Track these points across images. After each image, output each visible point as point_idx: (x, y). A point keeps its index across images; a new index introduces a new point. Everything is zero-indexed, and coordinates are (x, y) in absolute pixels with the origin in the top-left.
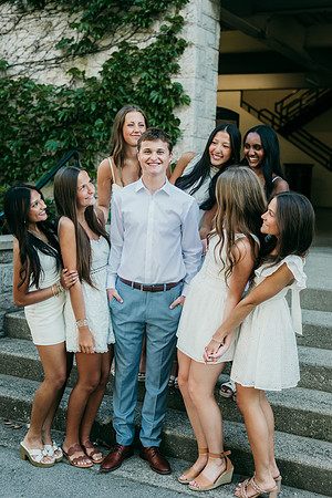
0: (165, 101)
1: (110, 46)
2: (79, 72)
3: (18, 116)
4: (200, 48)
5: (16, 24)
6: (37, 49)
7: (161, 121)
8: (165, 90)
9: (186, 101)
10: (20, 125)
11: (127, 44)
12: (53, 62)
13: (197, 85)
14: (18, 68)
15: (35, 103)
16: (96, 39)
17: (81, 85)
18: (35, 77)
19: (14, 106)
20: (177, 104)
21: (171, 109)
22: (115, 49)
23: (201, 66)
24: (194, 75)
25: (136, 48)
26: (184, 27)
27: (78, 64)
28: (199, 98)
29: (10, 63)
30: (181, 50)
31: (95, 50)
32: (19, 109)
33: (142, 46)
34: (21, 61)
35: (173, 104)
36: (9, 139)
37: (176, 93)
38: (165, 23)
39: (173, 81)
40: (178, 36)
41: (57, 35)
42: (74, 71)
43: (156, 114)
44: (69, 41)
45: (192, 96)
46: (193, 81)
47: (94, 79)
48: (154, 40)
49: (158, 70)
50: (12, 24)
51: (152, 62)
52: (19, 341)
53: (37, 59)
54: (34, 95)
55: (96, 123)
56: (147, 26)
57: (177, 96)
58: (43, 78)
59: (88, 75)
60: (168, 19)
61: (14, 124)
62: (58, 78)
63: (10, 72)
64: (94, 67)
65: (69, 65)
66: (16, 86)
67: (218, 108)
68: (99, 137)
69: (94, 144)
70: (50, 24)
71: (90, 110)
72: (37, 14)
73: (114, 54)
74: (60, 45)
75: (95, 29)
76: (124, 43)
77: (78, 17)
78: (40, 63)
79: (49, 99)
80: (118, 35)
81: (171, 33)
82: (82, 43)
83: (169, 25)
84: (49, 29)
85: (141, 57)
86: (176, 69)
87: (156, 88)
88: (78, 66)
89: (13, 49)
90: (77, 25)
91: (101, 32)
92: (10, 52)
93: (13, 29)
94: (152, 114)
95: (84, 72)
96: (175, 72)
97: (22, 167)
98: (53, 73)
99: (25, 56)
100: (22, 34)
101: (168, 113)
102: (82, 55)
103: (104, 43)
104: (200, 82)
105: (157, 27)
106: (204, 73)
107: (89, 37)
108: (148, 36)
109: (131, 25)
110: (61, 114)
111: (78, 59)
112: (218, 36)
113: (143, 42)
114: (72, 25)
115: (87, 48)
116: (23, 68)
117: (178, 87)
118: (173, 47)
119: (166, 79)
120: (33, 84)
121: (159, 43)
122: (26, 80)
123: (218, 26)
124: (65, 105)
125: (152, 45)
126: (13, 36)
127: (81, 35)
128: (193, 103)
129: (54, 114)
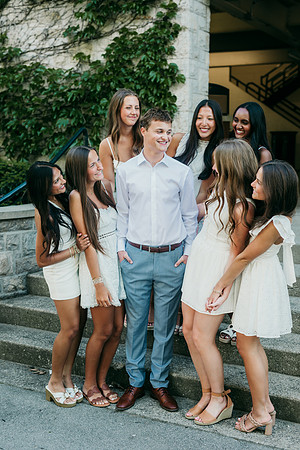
0: (163, 80)
1: (112, 32)
2: (85, 57)
3: (31, 98)
4: (192, 31)
5: (27, 15)
6: (47, 37)
7: (159, 98)
8: (162, 71)
9: (182, 79)
10: (34, 106)
11: (127, 30)
12: (61, 48)
13: (190, 65)
14: (30, 55)
15: (46, 85)
16: (99, 26)
17: (86, 68)
18: (45, 62)
19: (28, 89)
20: (173, 83)
21: (168, 87)
22: (117, 35)
23: (194, 47)
24: (188, 56)
25: (136, 33)
26: (178, 13)
27: (83, 49)
28: (193, 76)
29: (23, 50)
30: (175, 34)
31: (99, 36)
32: (32, 91)
33: (140, 31)
34: (32, 48)
35: (170, 82)
36: (24, 118)
37: (172, 72)
38: (161, 10)
39: (169, 62)
40: (173, 21)
41: (64, 24)
42: (80, 56)
43: (155, 92)
44: (75, 29)
45: (187, 75)
46: (187, 62)
47: (98, 62)
48: (151, 25)
49: (155, 53)
50: (24, 15)
51: (150, 45)
52: (40, 298)
53: (47, 46)
54: (45, 78)
55: (102, 102)
56: (145, 13)
57: (174, 76)
58: (52, 62)
59: (93, 59)
60: (163, 6)
61: (28, 105)
62: (66, 63)
63: (23, 58)
64: (98, 51)
65: (76, 50)
66: (29, 70)
67: (210, 85)
68: (104, 115)
69: (100, 120)
70: (57, 13)
71: (96, 90)
72: (46, 5)
73: (116, 39)
74: (67, 33)
75: (98, 17)
76: (124, 29)
77: (82, 7)
78: (49, 49)
79: (59, 81)
80: (118, 22)
81: (166, 18)
82: (86, 30)
83: (164, 11)
84: (56, 18)
85: (140, 41)
86: (171, 51)
87: (154, 68)
88: (83, 51)
89: (25, 37)
90: (81, 15)
91: (104, 20)
92: (23, 40)
93: (25, 19)
94: (152, 92)
95: (89, 56)
96: (171, 54)
97: (37, 142)
98: (61, 58)
99: (36, 44)
100: (33, 24)
101: (165, 91)
102: (87, 41)
103: (106, 30)
104: (194, 62)
105: (153, 14)
106: (196, 53)
107: (93, 24)
108: (146, 22)
109: (130, 13)
110: (70, 95)
111: (83, 45)
112: (209, 20)
113: (142, 27)
114: (78, 15)
115: (92, 35)
116: (34, 54)
117: (174, 68)
118: (168, 31)
119: (163, 60)
120: (44, 68)
121: (156, 28)
122: (38, 65)
123: (208, 10)
124: (73, 87)
125: (150, 30)
126: (25, 26)
127: (85, 23)
128: (187, 81)
129: (63, 95)
